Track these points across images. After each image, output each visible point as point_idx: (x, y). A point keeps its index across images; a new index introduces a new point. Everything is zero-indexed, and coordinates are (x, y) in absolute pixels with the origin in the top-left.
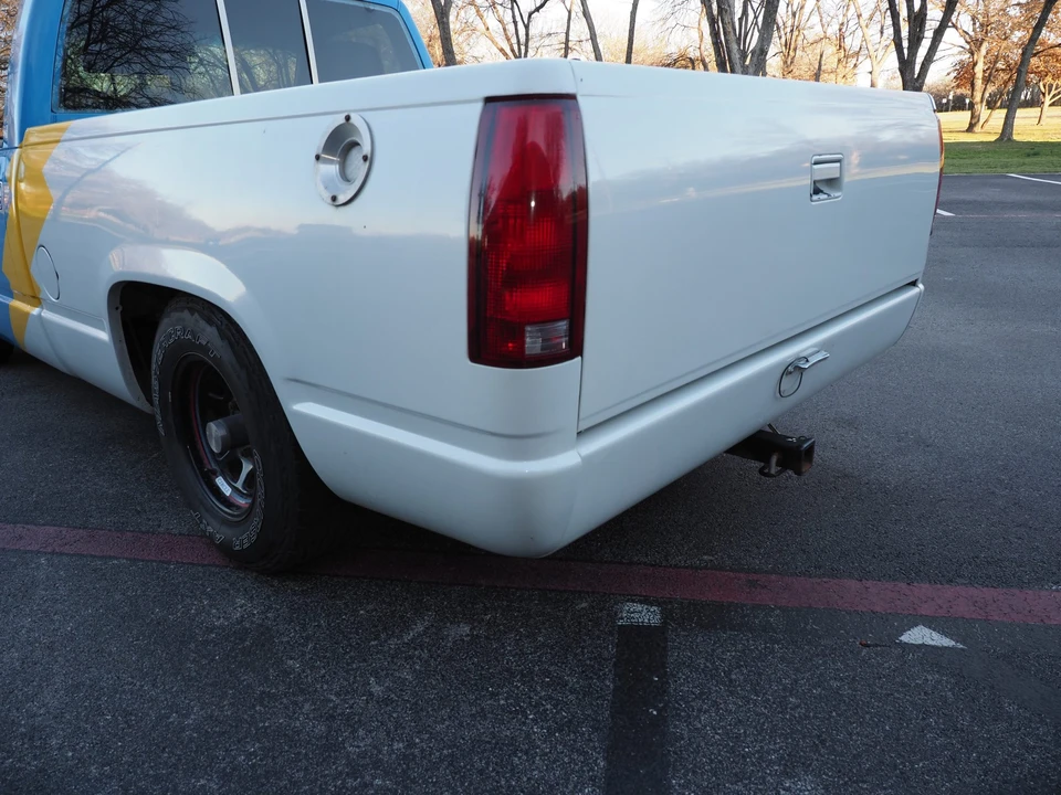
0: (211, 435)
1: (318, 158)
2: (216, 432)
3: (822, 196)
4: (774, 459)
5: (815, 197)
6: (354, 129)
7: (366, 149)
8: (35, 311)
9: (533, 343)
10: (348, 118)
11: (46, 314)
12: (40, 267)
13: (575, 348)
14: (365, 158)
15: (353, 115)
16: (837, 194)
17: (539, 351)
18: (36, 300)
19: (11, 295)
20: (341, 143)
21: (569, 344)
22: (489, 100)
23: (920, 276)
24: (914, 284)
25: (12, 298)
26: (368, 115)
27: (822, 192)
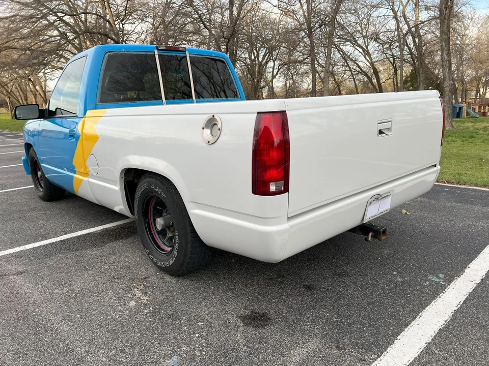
0: (158, 223)
1: (203, 128)
2: (160, 222)
3: (383, 135)
4: (370, 235)
5: (380, 135)
6: (216, 120)
7: (219, 126)
8: (85, 179)
9: (273, 188)
10: (213, 116)
11: (90, 180)
12: (90, 161)
13: (286, 189)
14: (219, 129)
15: (215, 115)
16: (390, 134)
17: (274, 190)
18: (86, 174)
19: (74, 172)
20: (211, 123)
21: (284, 188)
22: (258, 113)
23: (438, 163)
24: (435, 166)
25: (75, 174)
26: (221, 116)
27: (384, 133)
